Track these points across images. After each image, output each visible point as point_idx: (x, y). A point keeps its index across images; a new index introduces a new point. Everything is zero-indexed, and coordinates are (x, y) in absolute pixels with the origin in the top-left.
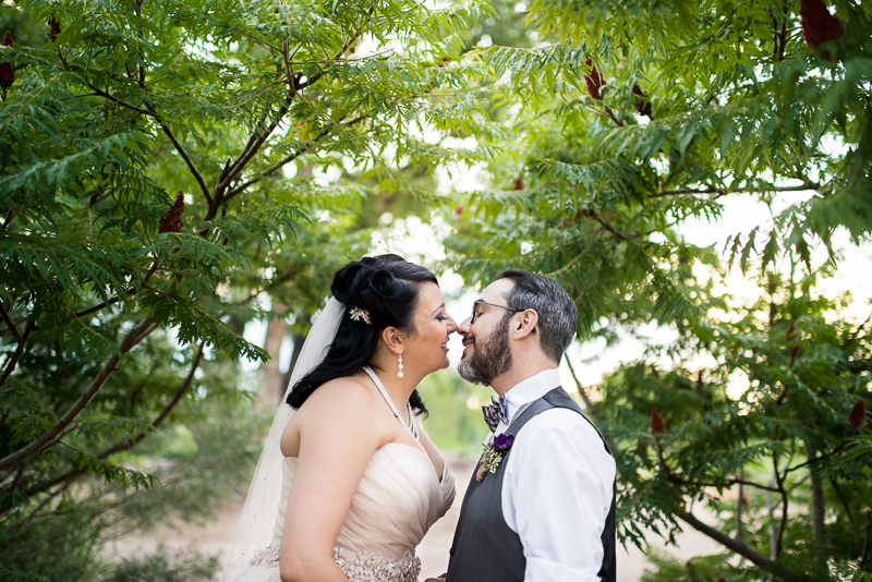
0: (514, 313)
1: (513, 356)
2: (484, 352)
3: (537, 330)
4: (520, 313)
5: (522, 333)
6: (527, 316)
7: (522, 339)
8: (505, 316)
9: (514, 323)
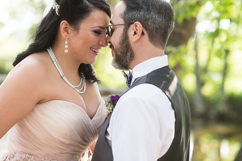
0: (129, 26)
1: (134, 51)
2: (119, 53)
3: (145, 32)
4: (132, 25)
5: (136, 37)
6: (136, 26)
7: (138, 41)
8: (124, 30)
9: (131, 32)
